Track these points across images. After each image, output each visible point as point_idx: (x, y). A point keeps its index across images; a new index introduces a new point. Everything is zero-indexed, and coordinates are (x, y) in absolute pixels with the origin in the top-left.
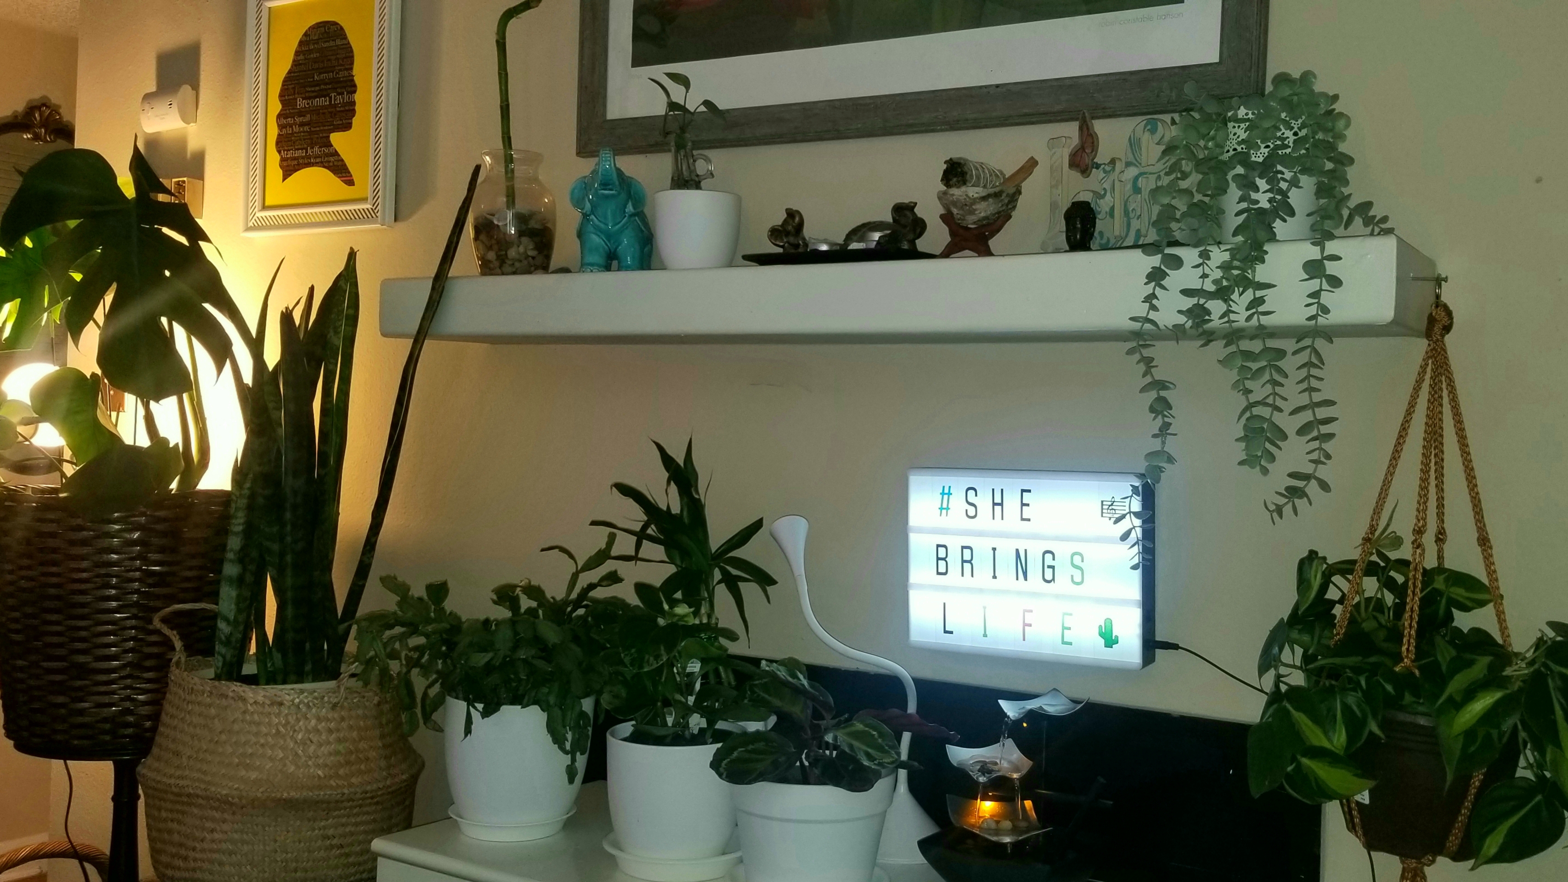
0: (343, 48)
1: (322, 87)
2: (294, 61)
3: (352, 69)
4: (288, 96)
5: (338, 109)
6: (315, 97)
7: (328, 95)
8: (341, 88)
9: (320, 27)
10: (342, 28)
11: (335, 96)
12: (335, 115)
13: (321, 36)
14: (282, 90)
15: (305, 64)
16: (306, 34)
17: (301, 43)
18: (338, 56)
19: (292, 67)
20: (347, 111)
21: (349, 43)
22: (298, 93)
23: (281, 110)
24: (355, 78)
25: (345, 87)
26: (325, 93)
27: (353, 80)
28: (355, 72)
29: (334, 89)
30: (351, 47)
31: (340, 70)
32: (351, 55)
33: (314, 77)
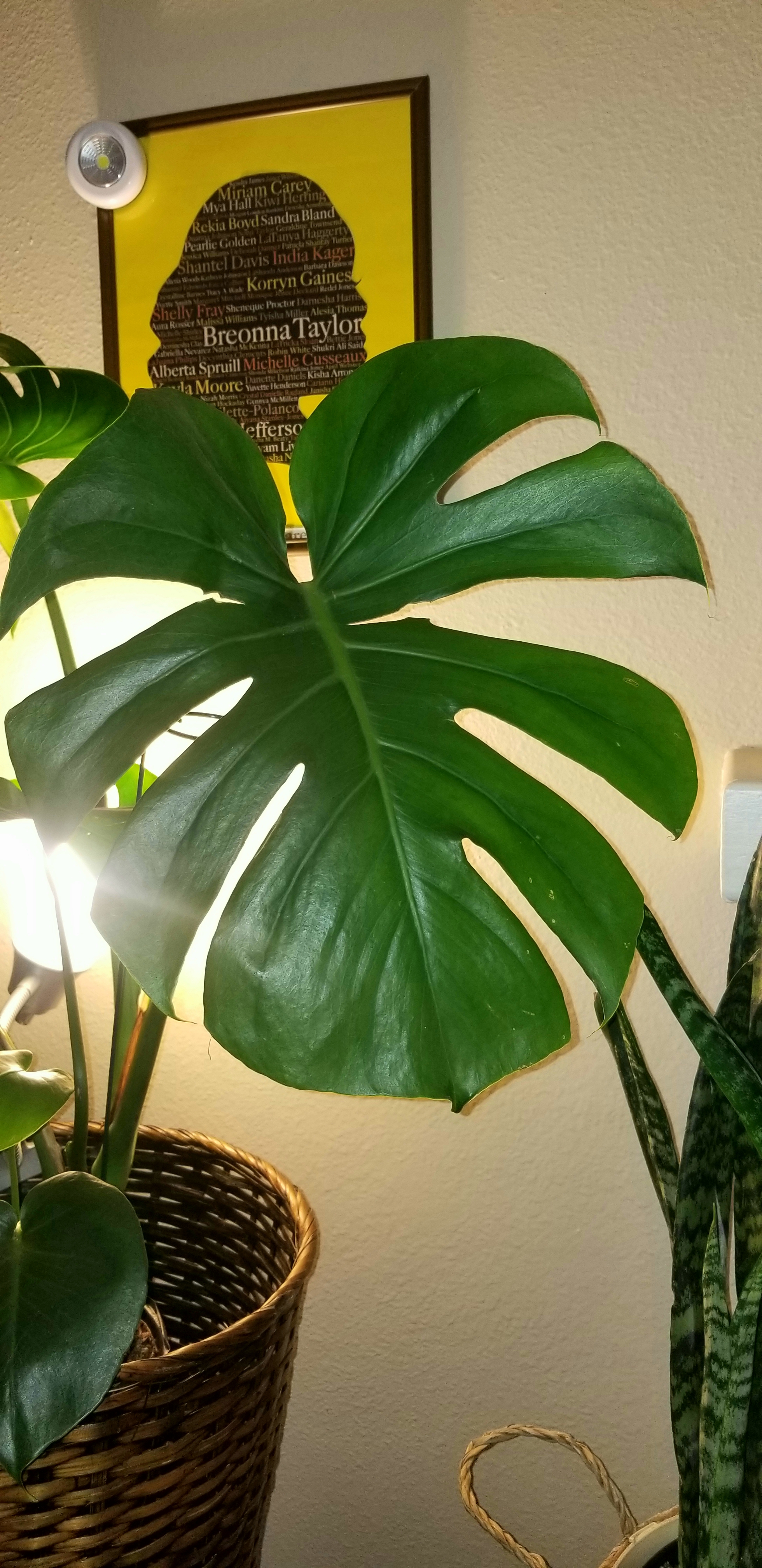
0: (322, 228)
1: (270, 304)
2: (186, 253)
3: (350, 269)
4: (177, 321)
5: (317, 349)
6: (250, 326)
7: (289, 321)
8: (323, 306)
9: (253, 186)
10: (315, 188)
11: (306, 324)
12: (309, 359)
13: (258, 203)
14: (157, 310)
15: (217, 259)
16: (215, 198)
17: (202, 217)
18: (310, 244)
19: (182, 263)
20: (343, 352)
21: (337, 217)
22: (203, 316)
23: (160, 351)
24: (359, 288)
25: (333, 305)
26: (277, 316)
27: (354, 291)
28: (355, 276)
29: (306, 309)
30: (344, 225)
31: (315, 272)
32: (346, 240)
33: (245, 286)
